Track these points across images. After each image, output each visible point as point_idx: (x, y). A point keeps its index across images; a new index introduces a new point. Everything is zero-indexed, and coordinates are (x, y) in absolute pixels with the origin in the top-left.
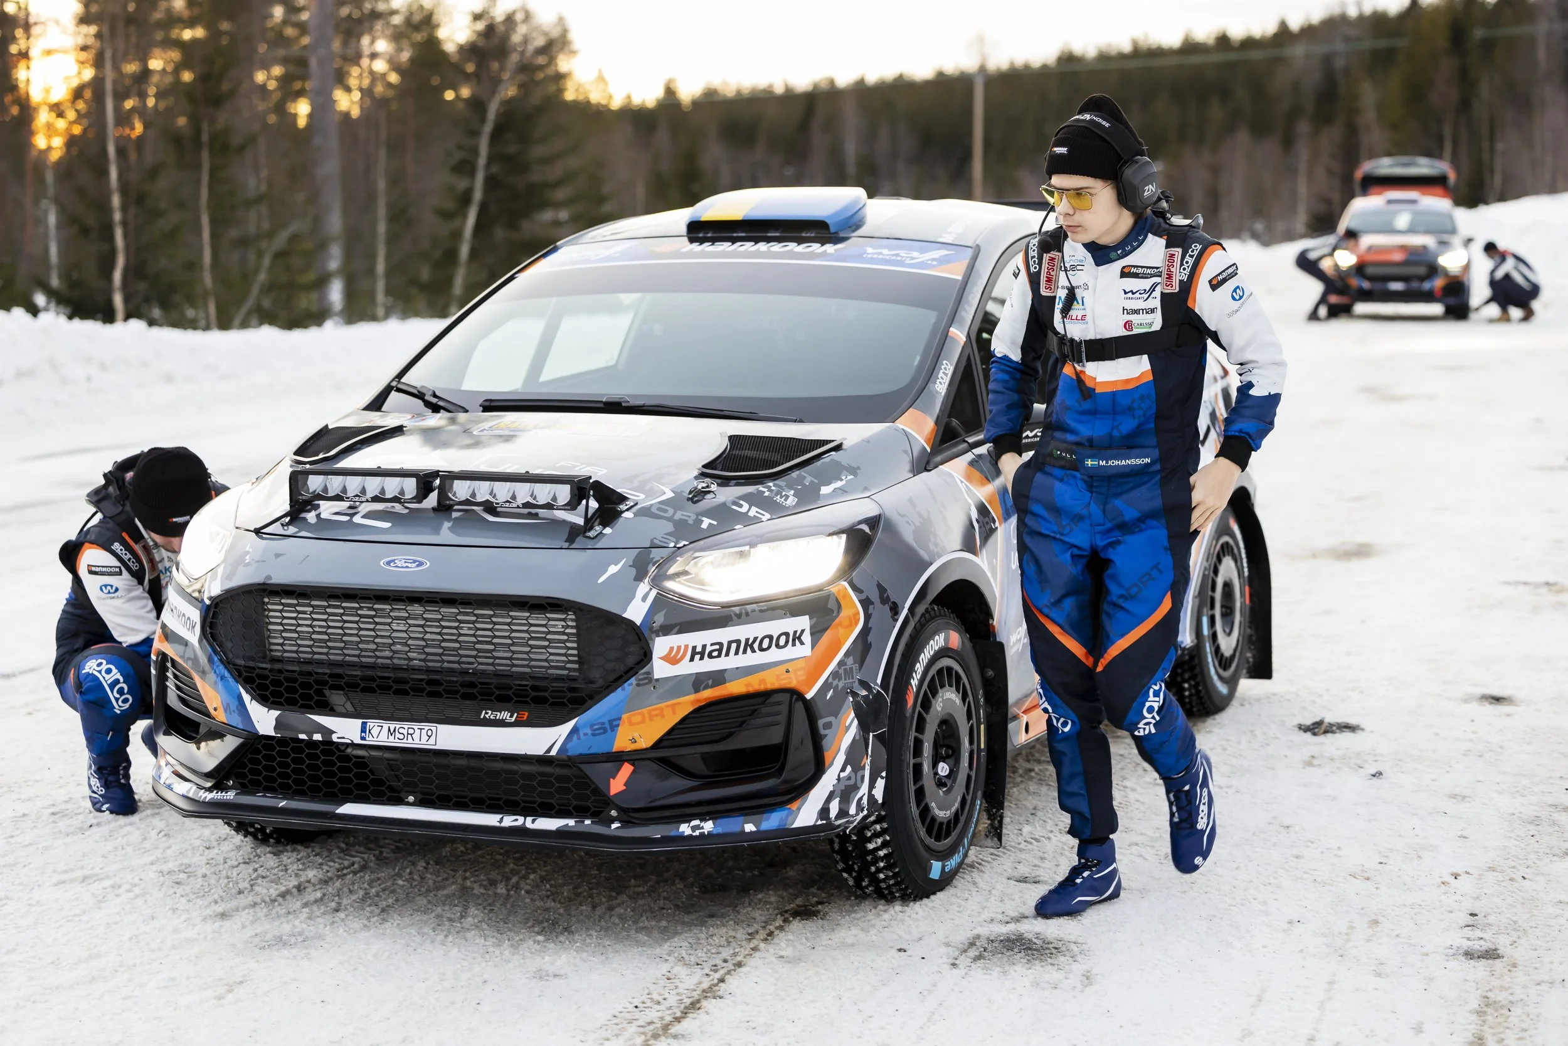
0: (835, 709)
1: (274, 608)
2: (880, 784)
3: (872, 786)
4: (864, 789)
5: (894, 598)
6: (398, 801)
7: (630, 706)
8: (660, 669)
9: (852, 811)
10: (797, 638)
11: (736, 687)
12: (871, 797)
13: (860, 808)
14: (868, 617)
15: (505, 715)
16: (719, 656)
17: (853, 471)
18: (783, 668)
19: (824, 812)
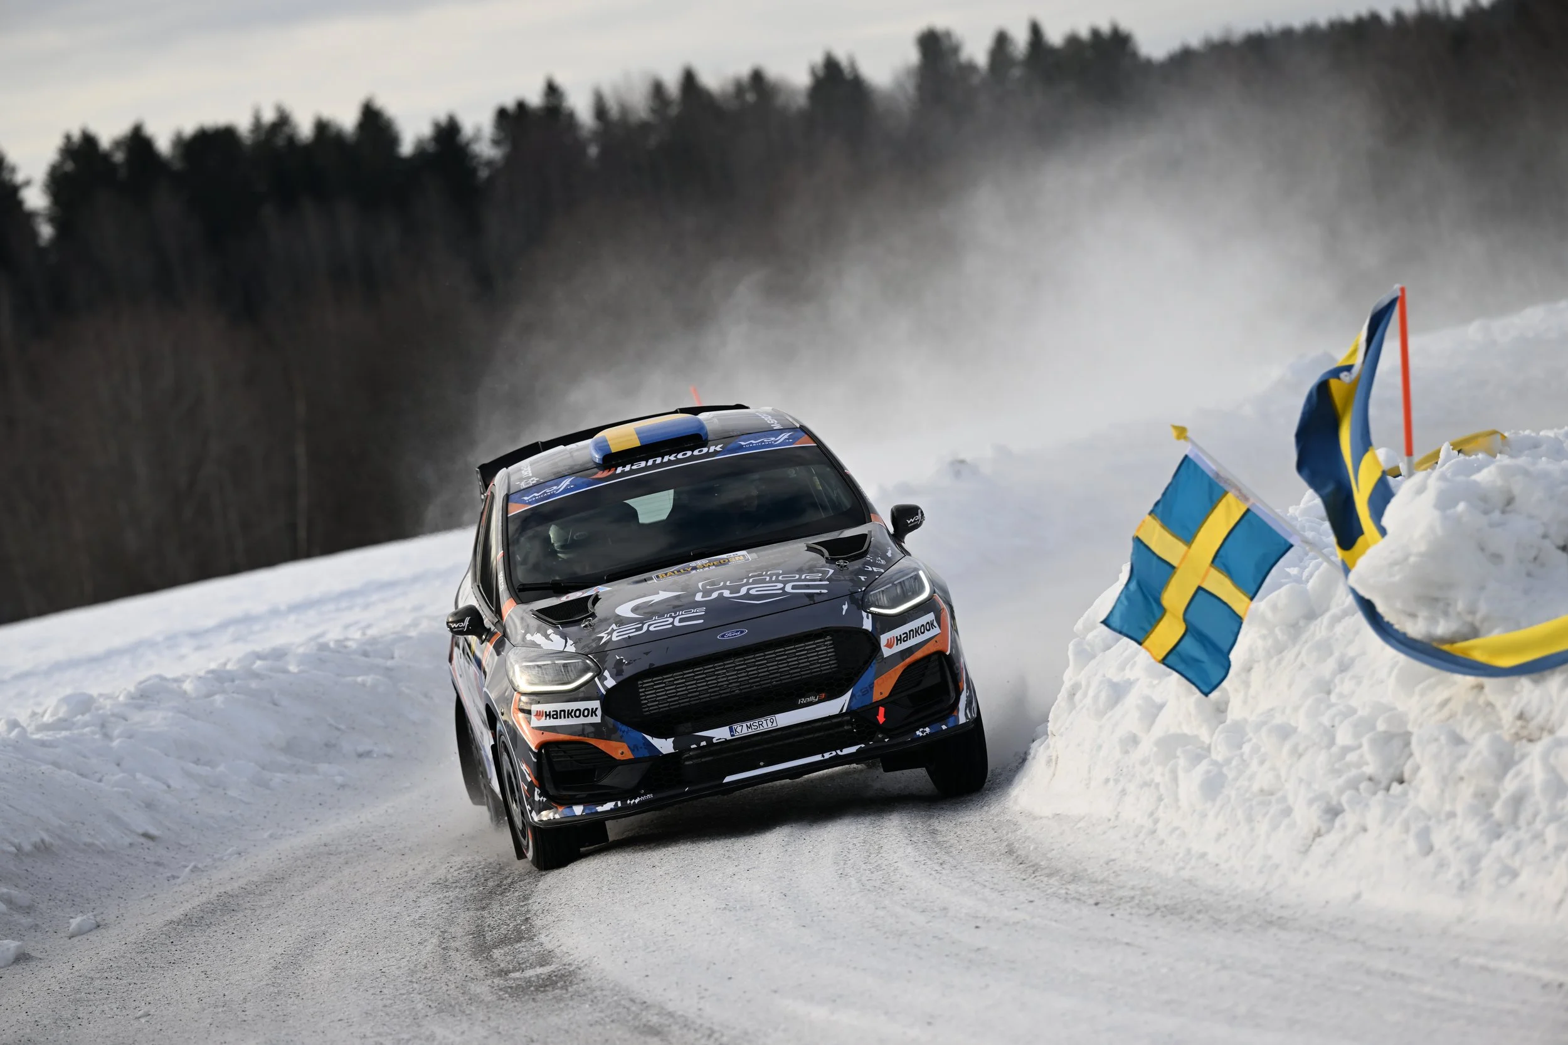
1: (645, 685)
7: (878, 674)
8: (887, 652)
10: (930, 625)
11: (919, 655)
15: (812, 699)
16: (907, 640)
18: (935, 639)
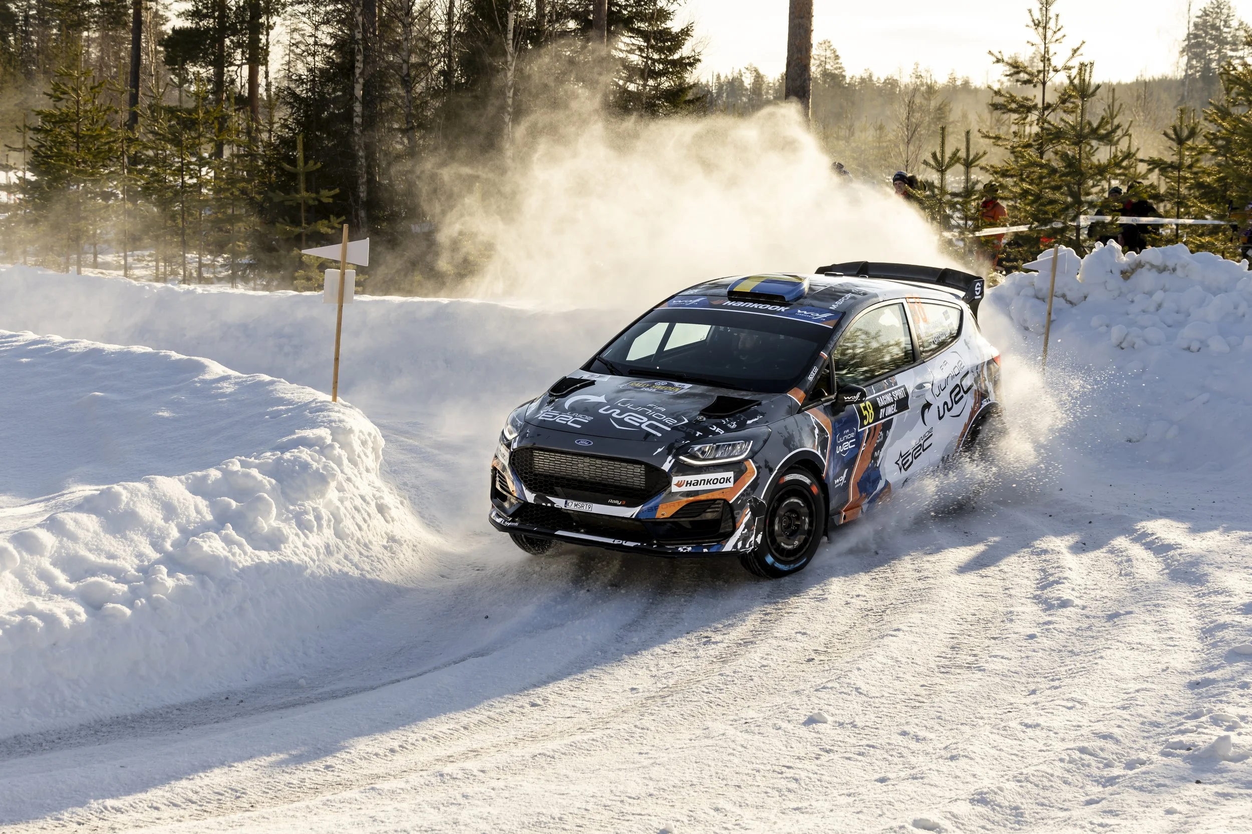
0: (742, 507)
1: (536, 453)
2: (760, 536)
3: (756, 537)
4: (753, 538)
5: (771, 465)
6: (578, 532)
7: (662, 502)
8: (674, 489)
9: (747, 546)
10: (728, 480)
11: (702, 497)
12: (755, 541)
13: (750, 546)
14: (758, 473)
15: (617, 502)
16: (697, 485)
17: (763, 414)
18: (721, 491)
19: (735, 546)
